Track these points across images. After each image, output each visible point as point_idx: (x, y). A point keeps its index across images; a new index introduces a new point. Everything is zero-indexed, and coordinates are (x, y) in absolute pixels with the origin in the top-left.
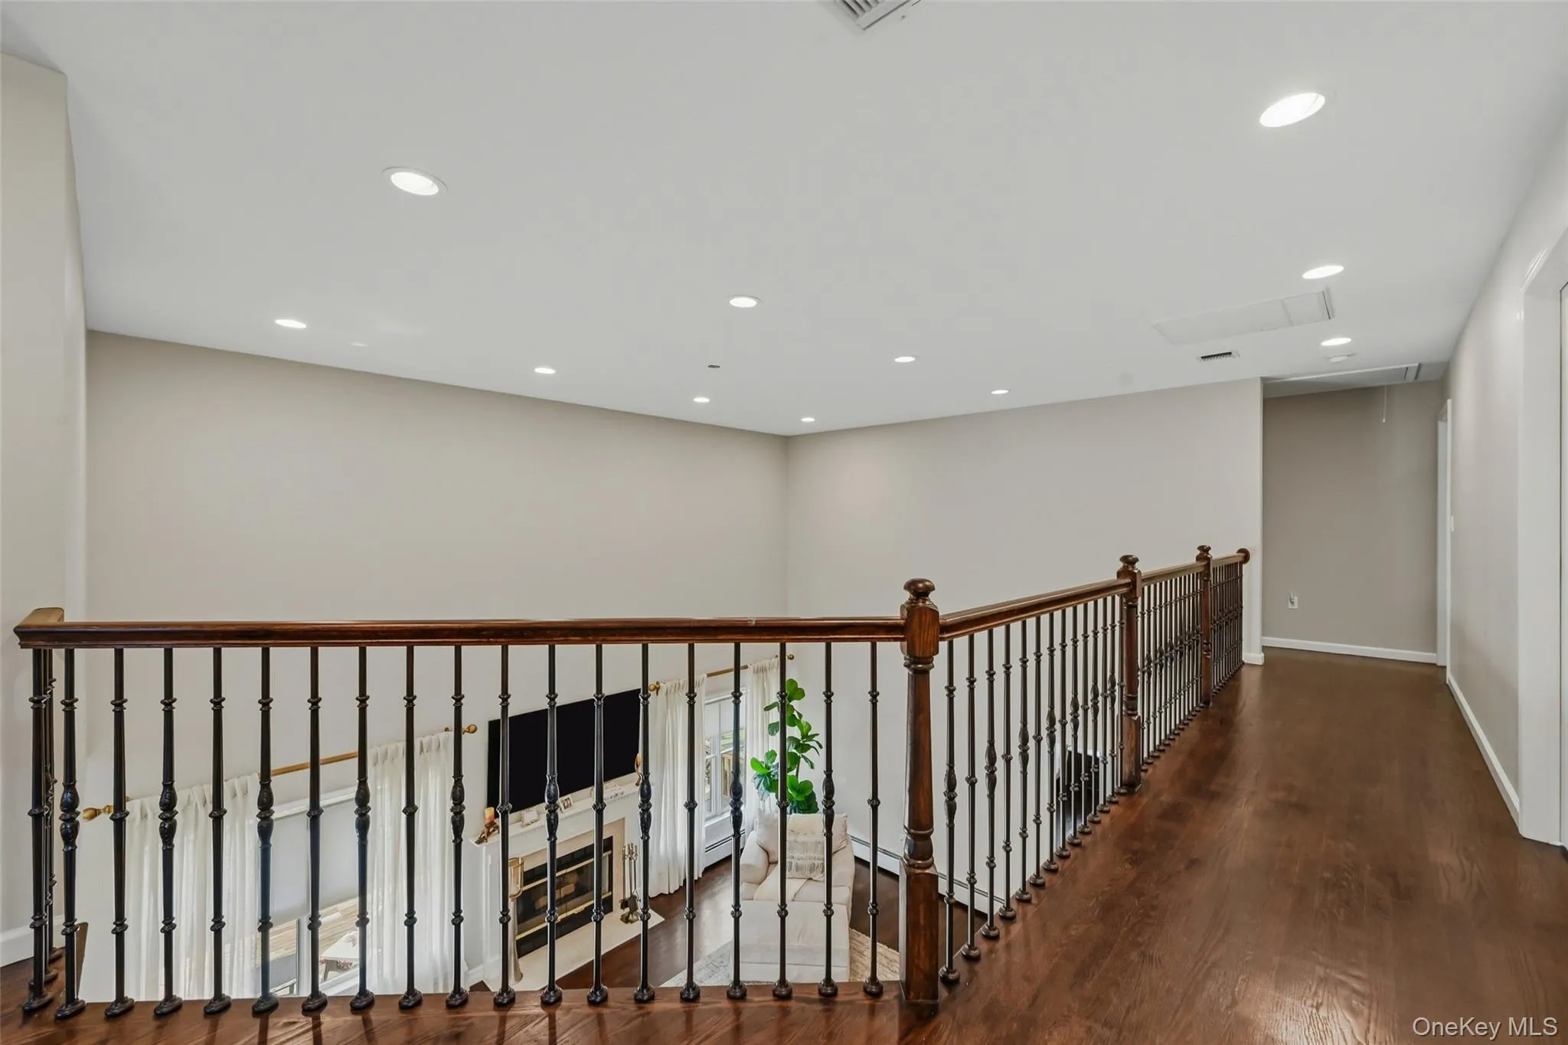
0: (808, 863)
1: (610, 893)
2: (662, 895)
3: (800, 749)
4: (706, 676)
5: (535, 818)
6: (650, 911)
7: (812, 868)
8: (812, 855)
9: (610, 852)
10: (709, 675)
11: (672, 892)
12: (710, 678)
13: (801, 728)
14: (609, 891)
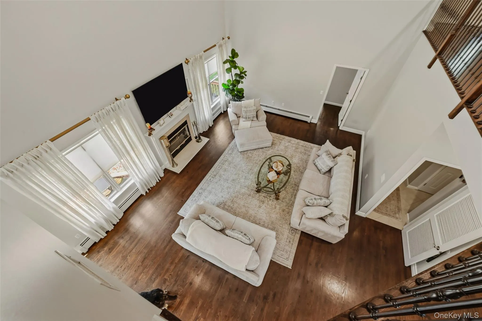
0: (252, 116)
1: (190, 136)
2: (204, 132)
3: (241, 78)
4: (203, 52)
5: (163, 122)
6: (201, 136)
7: (253, 117)
8: (253, 113)
9: (187, 125)
10: (204, 52)
11: (207, 130)
12: (205, 53)
13: (239, 69)
14: (189, 135)
